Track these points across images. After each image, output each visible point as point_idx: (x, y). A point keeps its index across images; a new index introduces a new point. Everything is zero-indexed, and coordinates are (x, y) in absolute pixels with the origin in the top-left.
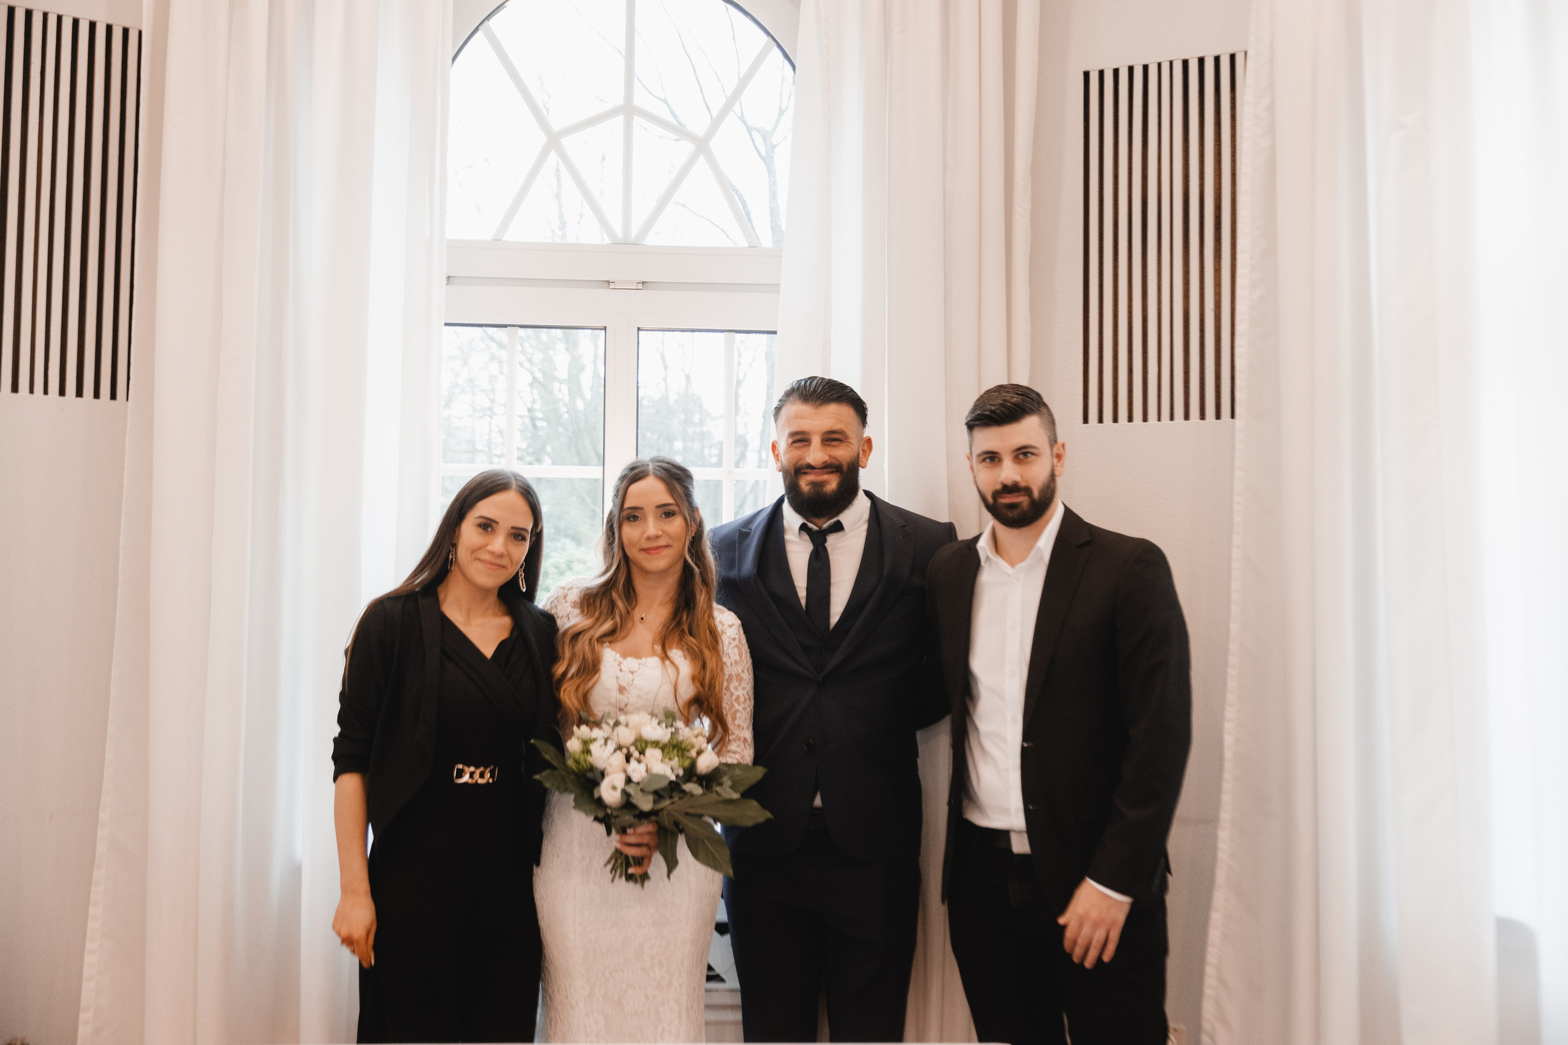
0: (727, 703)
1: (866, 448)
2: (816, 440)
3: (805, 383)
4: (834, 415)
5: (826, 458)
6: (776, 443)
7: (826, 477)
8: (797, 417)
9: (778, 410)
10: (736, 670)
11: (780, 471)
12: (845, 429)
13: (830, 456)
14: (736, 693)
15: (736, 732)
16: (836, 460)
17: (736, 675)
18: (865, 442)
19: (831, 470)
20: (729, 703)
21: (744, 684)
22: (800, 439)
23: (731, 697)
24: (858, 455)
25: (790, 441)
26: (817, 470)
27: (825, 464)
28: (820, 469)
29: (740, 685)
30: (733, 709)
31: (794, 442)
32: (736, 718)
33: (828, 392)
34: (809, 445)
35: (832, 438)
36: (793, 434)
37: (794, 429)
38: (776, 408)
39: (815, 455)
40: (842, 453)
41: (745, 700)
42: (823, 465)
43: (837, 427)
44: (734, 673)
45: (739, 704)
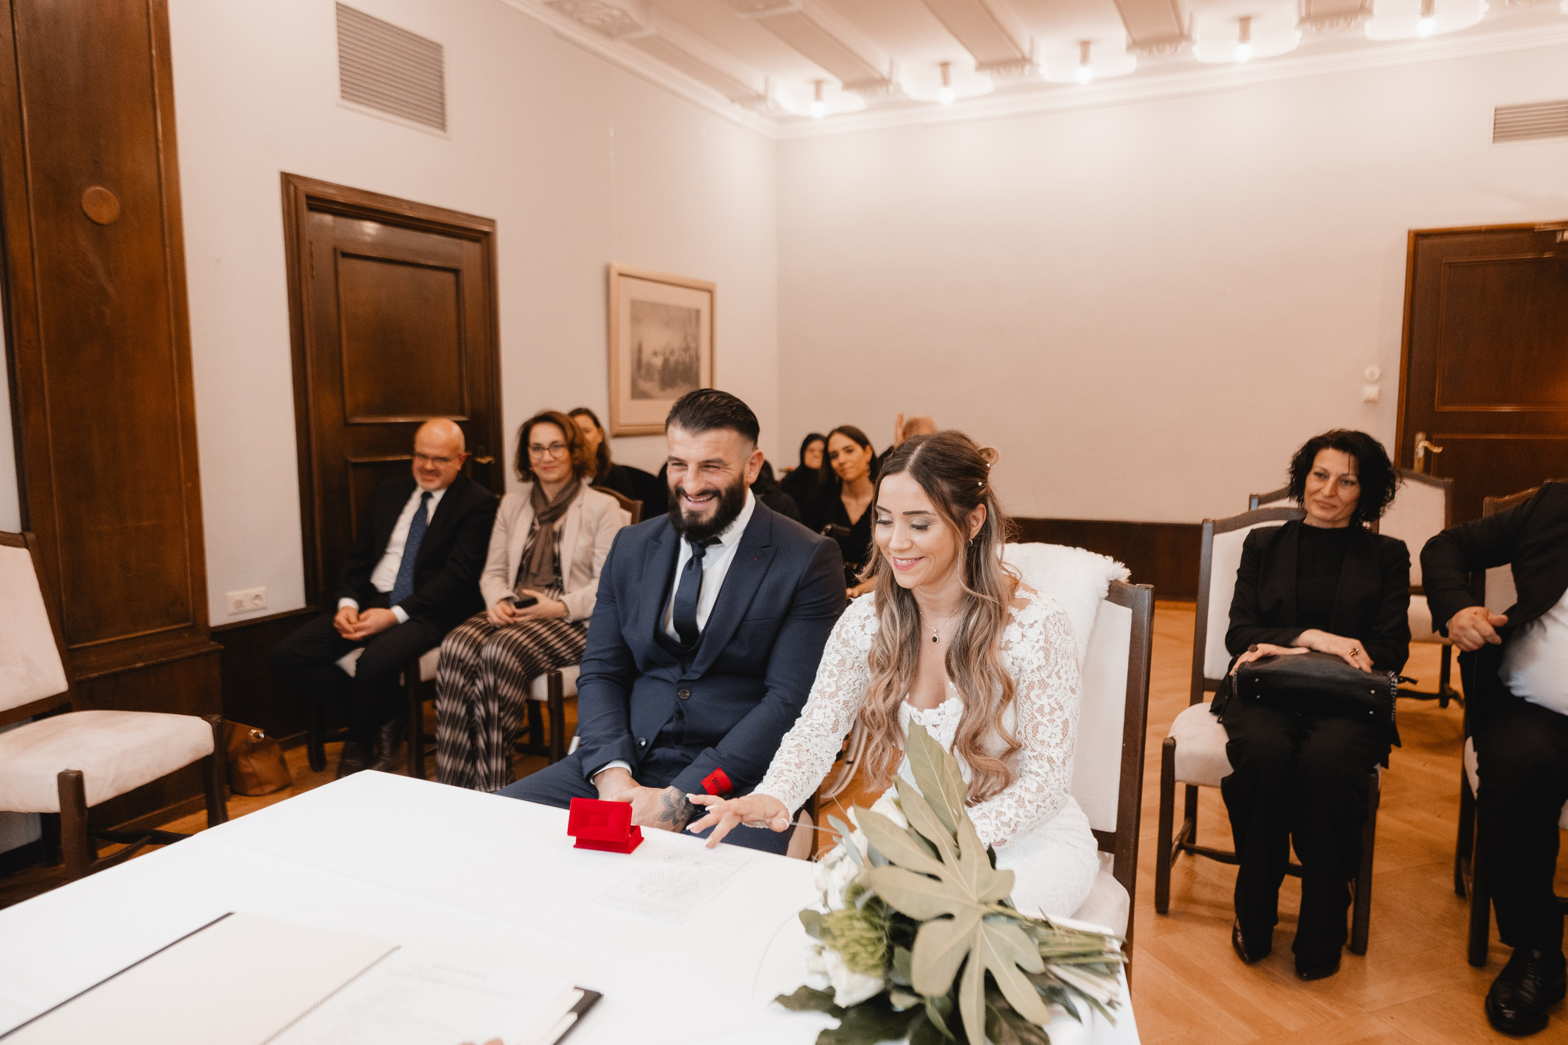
0: (1027, 713)
10: (1039, 676)
14: (1039, 703)
15: (1038, 748)
17: (1038, 681)
20: (1029, 713)
21: (1049, 691)
23: (1032, 707)
29: (1044, 692)
30: (1035, 721)
32: (1038, 732)
41: (1053, 710)
44: (1036, 680)
45: (1042, 715)
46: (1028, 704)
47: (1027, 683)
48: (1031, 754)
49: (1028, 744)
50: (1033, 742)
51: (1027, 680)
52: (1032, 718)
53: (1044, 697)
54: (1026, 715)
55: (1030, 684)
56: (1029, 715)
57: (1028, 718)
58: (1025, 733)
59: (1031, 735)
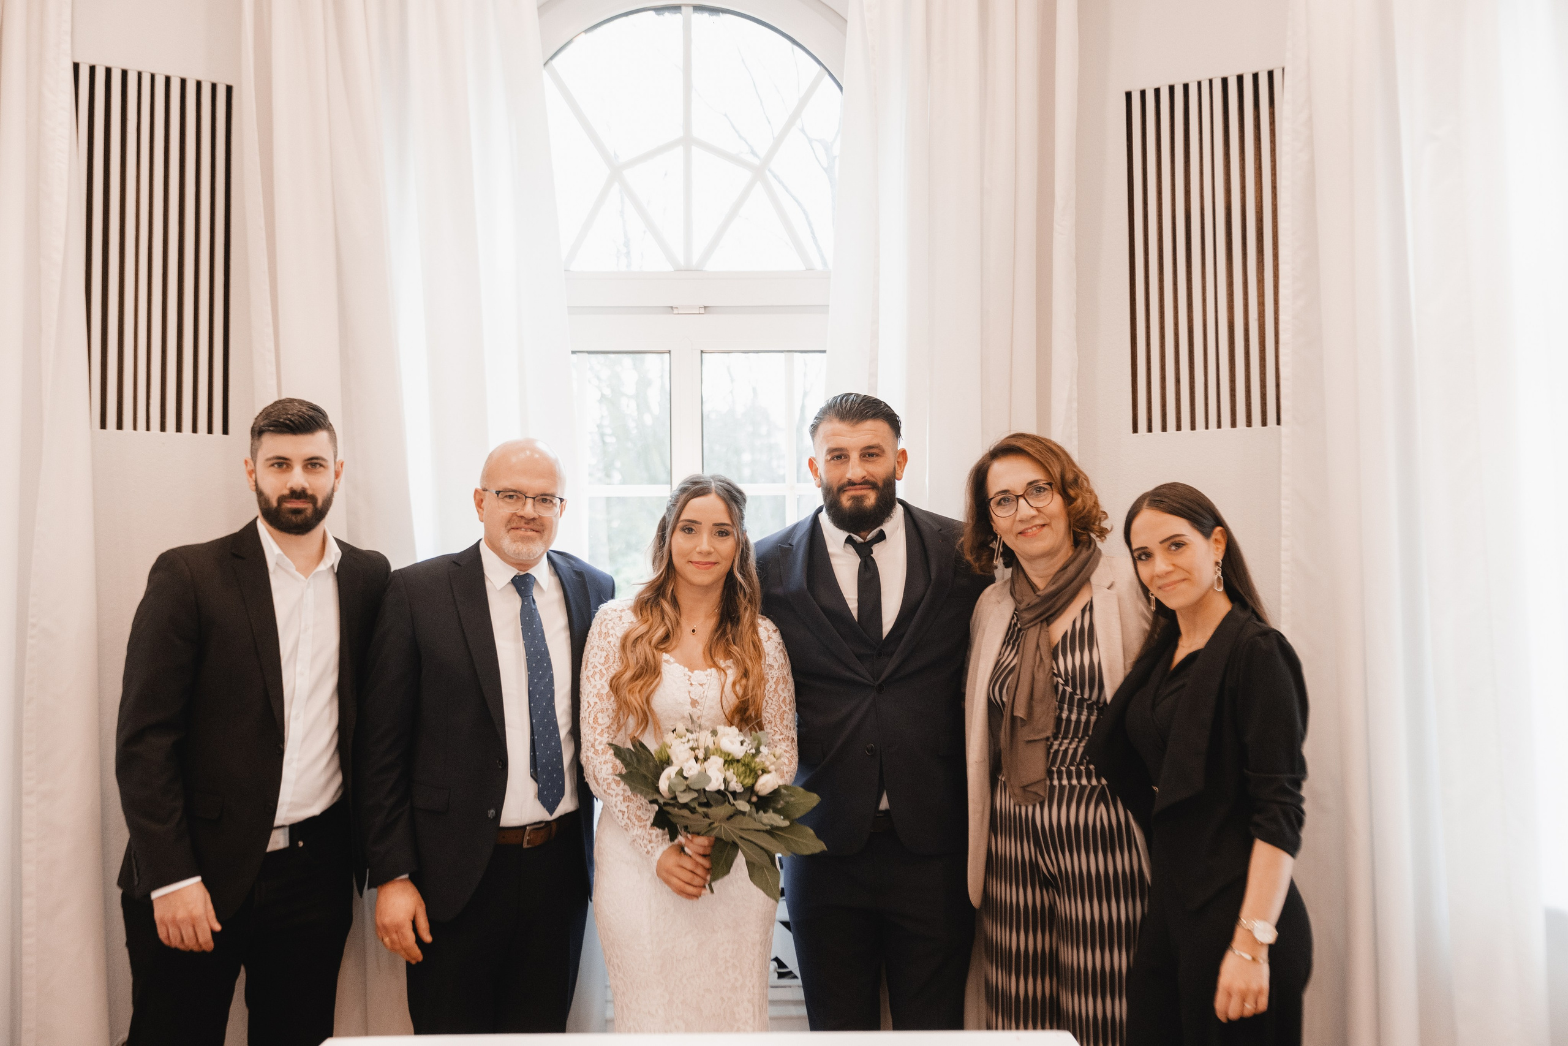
1: (900, 459)
2: (855, 456)
3: (841, 400)
4: (871, 431)
5: (864, 473)
6: (815, 460)
7: (864, 492)
8: (834, 434)
9: (815, 428)
11: (819, 487)
12: (881, 444)
13: (867, 472)
14: (783, 695)
16: (873, 476)
18: (900, 454)
19: (869, 486)
22: (839, 455)
24: (895, 469)
25: (829, 458)
26: (858, 487)
27: (864, 480)
28: (859, 484)
31: (832, 459)
33: (864, 410)
34: (849, 460)
35: (870, 453)
36: (831, 451)
37: (833, 445)
38: (812, 425)
39: (855, 470)
40: (878, 469)
42: (862, 480)
43: (874, 442)
45: (785, 705)
46: (776, 697)
47: (775, 679)
48: (781, 737)
49: (777, 729)
50: (781, 727)
51: (775, 675)
52: (779, 708)
53: (786, 690)
54: (773, 706)
55: (777, 679)
56: (776, 706)
57: (776, 708)
58: (775, 721)
59: (779, 723)
